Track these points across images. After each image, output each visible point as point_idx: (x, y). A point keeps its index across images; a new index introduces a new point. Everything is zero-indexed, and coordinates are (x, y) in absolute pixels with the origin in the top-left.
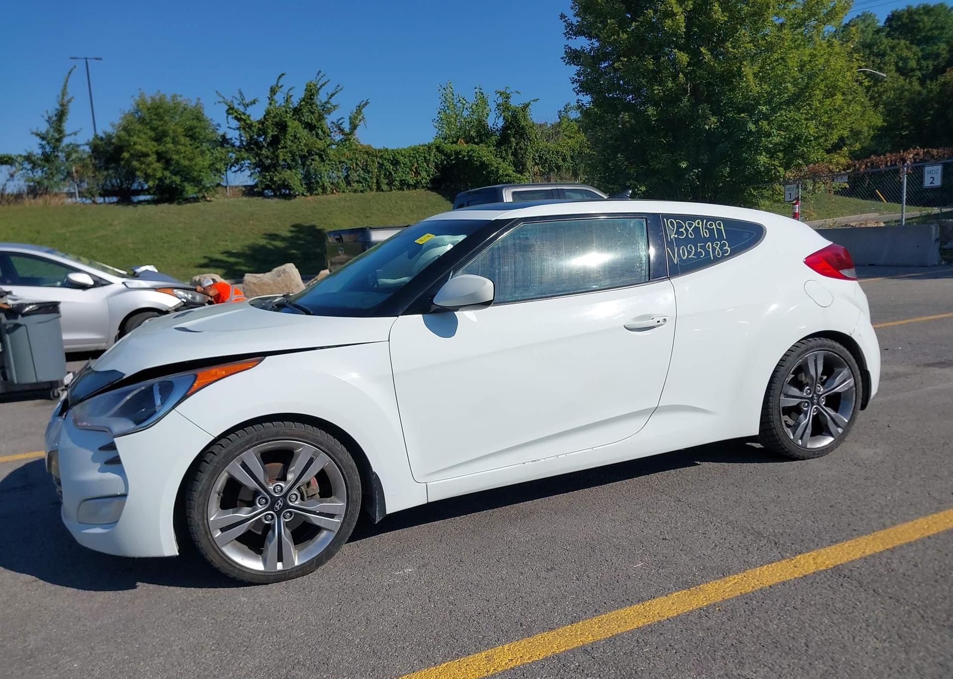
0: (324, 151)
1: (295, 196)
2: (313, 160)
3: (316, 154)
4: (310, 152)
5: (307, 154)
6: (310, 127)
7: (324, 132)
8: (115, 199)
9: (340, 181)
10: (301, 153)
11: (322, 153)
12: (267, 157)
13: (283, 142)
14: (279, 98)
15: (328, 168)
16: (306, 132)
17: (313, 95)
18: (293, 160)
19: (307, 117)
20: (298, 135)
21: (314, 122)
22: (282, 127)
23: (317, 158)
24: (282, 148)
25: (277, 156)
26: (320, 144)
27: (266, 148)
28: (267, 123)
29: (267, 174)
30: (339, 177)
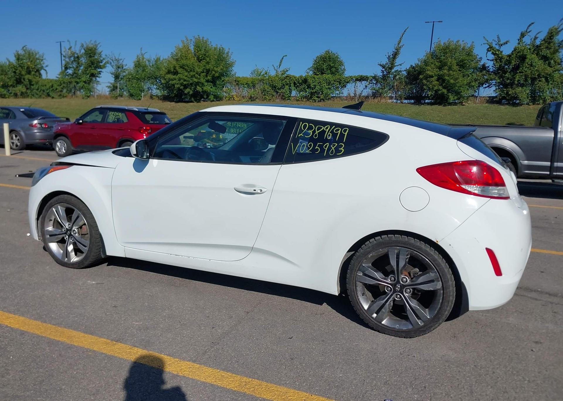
0: (550, 75)
1: (521, 105)
2: (540, 81)
3: (543, 77)
4: (539, 75)
5: (537, 77)
6: (545, 58)
7: (555, 62)
8: (413, 101)
9: (558, 96)
10: (533, 76)
11: (548, 76)
12: (508, 79)
13: (521, 69)
14: (527, 40)
15: (550, 86)
16: (541, 62)
17: (553, 36)
18: (526, 80)
19: (545, 52)
20: (534, 64)
21: (549, 55)
22: (523, 58)
23: (543, 79)
24: (520, 72)
25: (515, 78)
26: (549, 70)
27: (509, 73)
28: (513, 56)
29: (505, 90)
30: (559, 93)
